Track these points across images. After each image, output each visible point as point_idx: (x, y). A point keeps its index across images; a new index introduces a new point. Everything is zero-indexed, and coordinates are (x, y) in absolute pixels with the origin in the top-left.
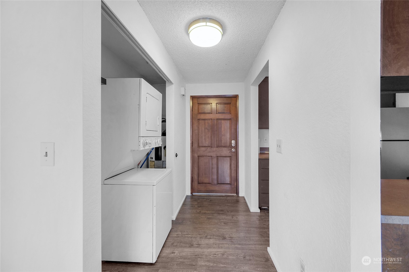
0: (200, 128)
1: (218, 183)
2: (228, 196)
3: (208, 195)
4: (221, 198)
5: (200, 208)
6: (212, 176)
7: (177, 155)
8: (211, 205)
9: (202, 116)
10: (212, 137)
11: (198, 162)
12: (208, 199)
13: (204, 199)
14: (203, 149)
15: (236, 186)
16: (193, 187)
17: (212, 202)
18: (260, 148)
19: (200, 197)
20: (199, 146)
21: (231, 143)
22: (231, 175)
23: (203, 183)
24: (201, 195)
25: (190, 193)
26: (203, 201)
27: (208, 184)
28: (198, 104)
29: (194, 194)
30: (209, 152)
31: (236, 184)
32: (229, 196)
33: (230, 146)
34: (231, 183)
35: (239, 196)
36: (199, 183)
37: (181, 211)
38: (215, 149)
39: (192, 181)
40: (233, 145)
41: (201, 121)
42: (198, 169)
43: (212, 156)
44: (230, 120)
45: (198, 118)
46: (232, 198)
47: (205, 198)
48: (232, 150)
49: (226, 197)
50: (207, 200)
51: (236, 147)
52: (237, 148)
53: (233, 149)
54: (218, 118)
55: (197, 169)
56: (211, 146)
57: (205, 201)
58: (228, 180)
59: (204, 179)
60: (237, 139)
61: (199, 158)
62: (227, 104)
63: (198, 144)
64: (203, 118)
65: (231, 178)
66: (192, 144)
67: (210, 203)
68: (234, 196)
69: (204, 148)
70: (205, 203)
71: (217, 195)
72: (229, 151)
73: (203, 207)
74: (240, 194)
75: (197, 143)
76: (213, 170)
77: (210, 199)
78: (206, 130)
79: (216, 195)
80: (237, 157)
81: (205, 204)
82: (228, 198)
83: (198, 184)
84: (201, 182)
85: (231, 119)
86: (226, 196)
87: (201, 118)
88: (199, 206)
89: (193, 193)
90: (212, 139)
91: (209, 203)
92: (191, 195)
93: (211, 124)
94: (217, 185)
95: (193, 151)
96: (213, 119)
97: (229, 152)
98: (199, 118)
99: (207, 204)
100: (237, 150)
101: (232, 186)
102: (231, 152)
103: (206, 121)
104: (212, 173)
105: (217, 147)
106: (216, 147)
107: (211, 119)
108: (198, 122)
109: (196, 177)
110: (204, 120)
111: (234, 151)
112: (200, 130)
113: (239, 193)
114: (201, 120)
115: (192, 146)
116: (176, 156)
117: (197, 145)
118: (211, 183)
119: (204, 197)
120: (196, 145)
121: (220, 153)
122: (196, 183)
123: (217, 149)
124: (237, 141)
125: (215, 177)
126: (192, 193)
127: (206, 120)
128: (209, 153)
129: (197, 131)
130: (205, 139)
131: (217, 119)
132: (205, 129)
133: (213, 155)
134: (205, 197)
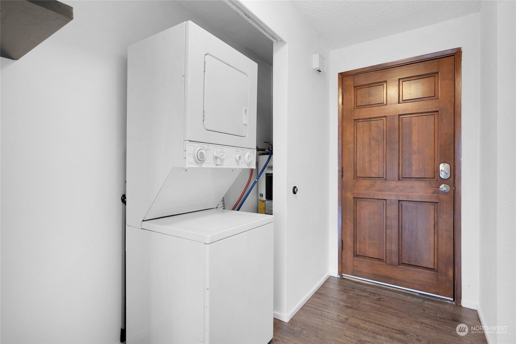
0: (359, 138)
1: (401, 263)
2: (427, 297)
3: (376, 285)
4: (409, 298)
5: (348, 311)
6: (387, 243)
7: (296, 189)
8: (378, 311)
9: (365, 113)
10: (388, 158)
11: (355, 211)
12: (374, 294)
13: (364, 291)
14: (367, 183)
15: (452, 279)
16: (344, 261)
17: (382, 302)
19: (358, 285)
20: (356, 177)
21: (437, 171)
22: (437, 249)
23: (365, 257)
24: (361, 281)
25: (337, 272)
26: (361, 296)
27: (376, 261)
28: (355, 87)
29: (345, 276)
30: (380, 190)
31: (451, 273)
32: (431, 298)
33: (436, 178)
34: (436, 268)
35: (461, 306)
36: (356, 255)
37: (308, 306)
38: (393, 184)
39: (342, 249)
40: (443, 176)
41: (360, 124)
42: (355, 226)
43: (386, 200)
44: (436, 114)
45: (354, 118)
46: (438, 305)
47: (369, 290)
48: (441, 187)
49: (421, 300)
50: (372, 296)
51: (454, 180)
52: (456, 182)
53: (443, 185)
54: (401, 113)
55: (352, 225)
56: (385, 177)
57: (366, 297)
58: (428, 259)
59: (367, 248)
60: (457, 159)
61: (355, 203)
62: (426, 76)
63: (355, 171)
64: (365, 117)
65: (437, 255)
66: (342, 171)
67: (376, 303)
68: (448, 303)
69: (367, 181)
70: (364, 302)
71: (399, 290)
72: (431, 191)
73: (357, 309)
74: (463, 301)
75: (353, 171)
76: (388, 231)
77: (379, 295)
78: (372, 142)
79: (397, 289)
80: (456, 207)
81: (364, 304)
82: (426, 302)
83: (354, 256)
84: (361, 254)
85: (438, 111)
86: (421, 298)
87: (362, 117)
88: (349, 305)
89: (343, 275)
90: (388, 160)
91: (375, 305)
92: (339, 277)
93: (385, 127)
94: (399, 266)
95: (343, 187)
96: (390, 116)
97: (432, 193)
98: (357, 118)
99: (368, 305)
100: (457, 190)
101: (440, 277)
102: (437, 192)
103: (373, 123)
104: (387, 237)
105: (399, 180)
106: (397, 179)
107: (386, 116)
108: (355, 127)
109: (349, 241)
110: (369, 119)
111: (444, 189)
112: (360, 142)
113: (461, 298)
114: (361, 121)
115: (342, 176)
116: (295, 193)
117: (353, 174)
118: (384, 260)
119: (365, 287)
120: (349, 175)
121: (406, 194)
122: (349, 254)
123: (399, 184)
124: (457, 166)
125: (394, 247)
126: (340, 273)
127: (372, 119)
128: (379, 193)
129: (352, 145)
130: (370, 161)
131: (399, 115)
132: (370, 140)
133: (389, 198)
134: (369, 288)
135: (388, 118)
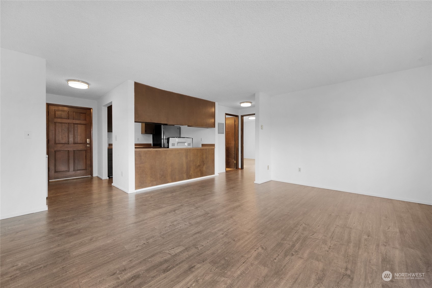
0: (57, 129)
1: (75, 170)
3: (65, 180)
4: (78, 180)
6: (70, 165)
9: (59, 120)
11: (55, 156)
16: (50, 176)
18: (109, 144)
20: (56, 143)
21: (86, 141)
22: (86, 163)
23: (60, 171)
24: (59, 180)
27: (65, 172)
28: (54, 110)
31: (90, 169)
32: (85, 178)
33: (86, 143)
34: (86, 169)
35: (93, 177)
36: (56, 172)
38: (71, 145)
39: (49, 171)
40: (88, 142)
41: (57, 124)
45: (54, 122)
48: (87, 145)
51: (91, 144)
55: (54, 161)
56: (68, 143)
60: (92, 138)
61: (55, 153)
62: (82, 113)
63: (55, 141)
64: (60, 122)
65: (86, 165)
66: (49, 141)
68: (90, 177)
69: (60, 145)
71: (74, 178)
72: (85, 147)
74: (93, 175)
76: (70, 161)
78: (63, 131)
80: (91, 150)
84: (58, 171)
85: (86, 124)
86: (82, 178)
87: (58, 122)
89: (50, 181)
93: (68, 127)
95: (49, 147)
98: (56, 122)
100: (92, 146)
101: (87, 171)
102: (86, 147)
103: (63, 124)
104: (70, 163)
105: (74, 144)
108: (55, 125)
109: (52, 167)
111: (89, 146)
112: (57, 131)
115: (49, 143)
118: (68, 171)
120: (52, 142)
121: (76, 148)
122: (52, 172)
124: (91, 140)
128: (66, 148)
129: (53, 131)
130: (62, 137)
131: (73, 123)
133: (70, 150)
135: (69, 124)
